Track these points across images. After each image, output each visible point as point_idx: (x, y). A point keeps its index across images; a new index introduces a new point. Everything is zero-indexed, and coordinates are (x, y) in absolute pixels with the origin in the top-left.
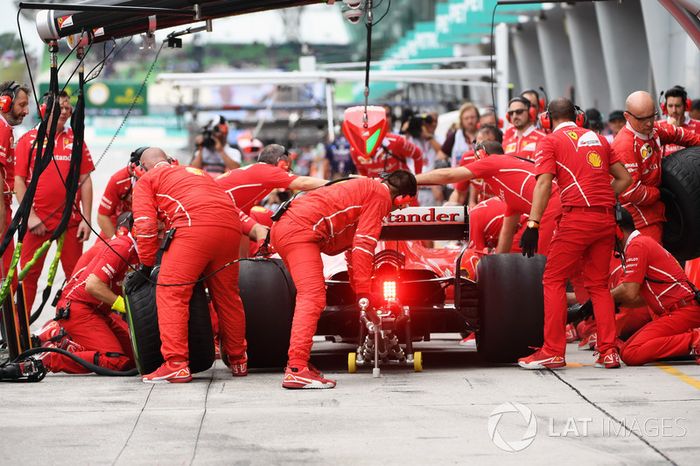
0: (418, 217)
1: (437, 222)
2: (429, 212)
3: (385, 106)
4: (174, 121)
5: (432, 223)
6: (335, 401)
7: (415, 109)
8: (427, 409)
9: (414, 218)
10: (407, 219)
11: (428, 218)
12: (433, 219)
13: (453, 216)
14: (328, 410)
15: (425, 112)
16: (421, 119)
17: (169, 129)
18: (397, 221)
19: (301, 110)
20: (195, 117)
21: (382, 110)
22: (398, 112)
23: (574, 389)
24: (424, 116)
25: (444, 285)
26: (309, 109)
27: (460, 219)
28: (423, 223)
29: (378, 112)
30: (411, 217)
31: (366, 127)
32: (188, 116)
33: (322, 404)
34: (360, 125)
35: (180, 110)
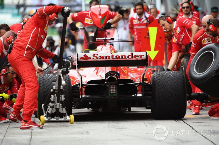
0: (125, 57)
1: (134, 59)
2: (130, 54)
3: (108, 5)
4: (16, 11)
5: (131, 59)
6: (87, 132)
7: (121, 6)
8: (127, 135)
9: (124, 57)
10: (120, 57)
11: (130, 57)
12: (132, 57)
13: (141, 56)
14: (85, 136)
15: (125, 7)
16: (123, 10)
17: (14, 15)
18: (116, 58)
19: (70, 6)
20: (25, 9)
21: (107, 7)
22: (113, 7)
23: (191, 127)
24: (125, 9)
25: (137, 85)
26: (74, 6)
27: (144, 57)
28: (127, 59)
29: (105, 8)
30: (122, 56)
31: (100, 14)
32: (22, 9)
33: (82, 134)
34: (97, 13)
35: (18, 7)
